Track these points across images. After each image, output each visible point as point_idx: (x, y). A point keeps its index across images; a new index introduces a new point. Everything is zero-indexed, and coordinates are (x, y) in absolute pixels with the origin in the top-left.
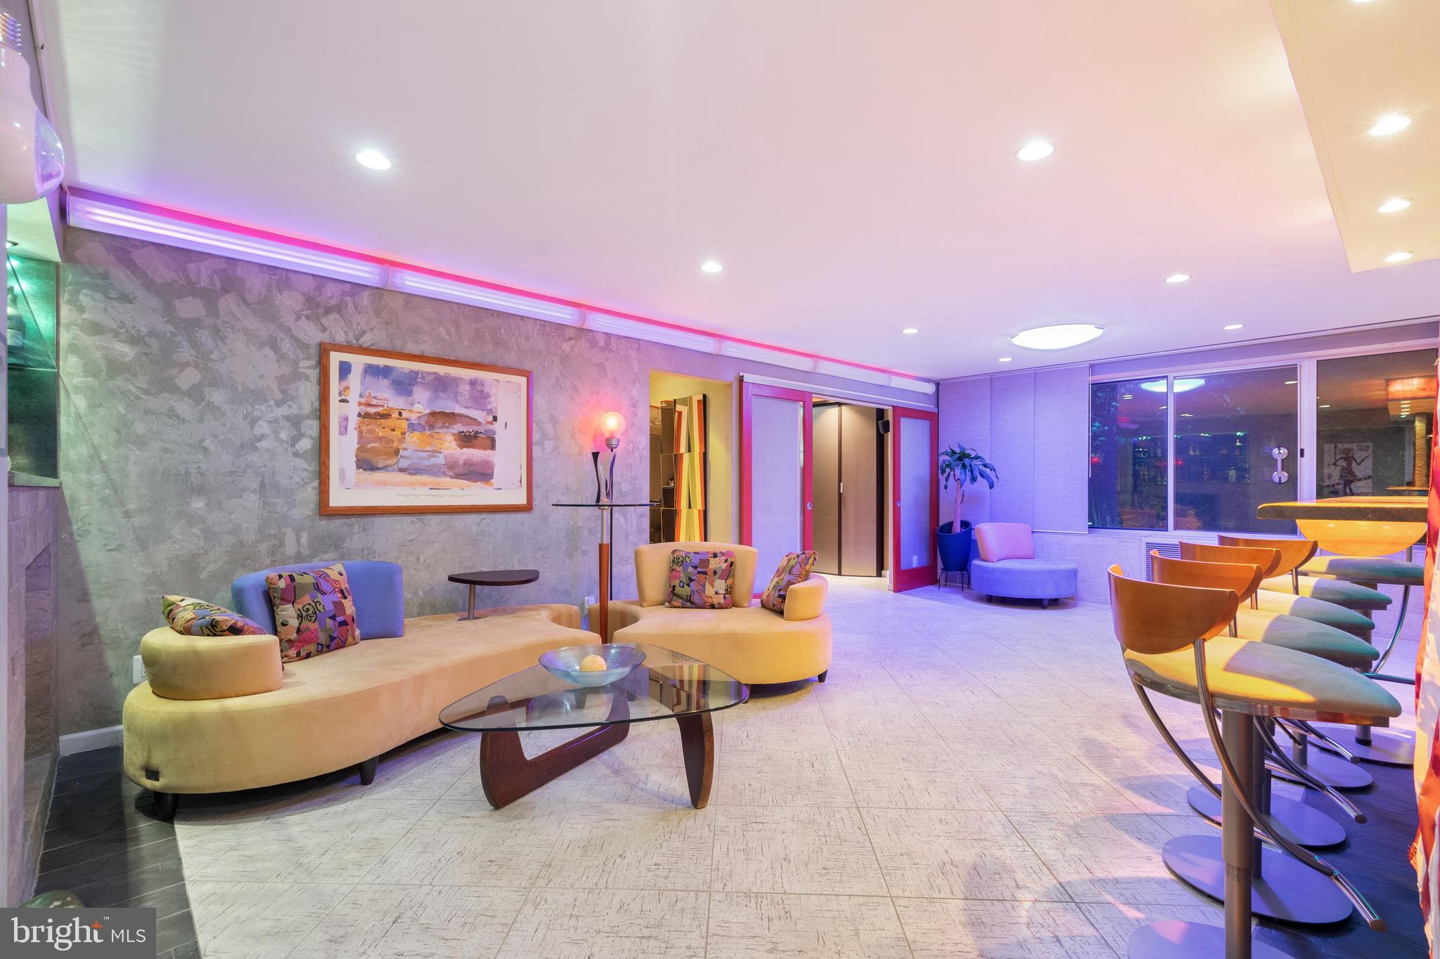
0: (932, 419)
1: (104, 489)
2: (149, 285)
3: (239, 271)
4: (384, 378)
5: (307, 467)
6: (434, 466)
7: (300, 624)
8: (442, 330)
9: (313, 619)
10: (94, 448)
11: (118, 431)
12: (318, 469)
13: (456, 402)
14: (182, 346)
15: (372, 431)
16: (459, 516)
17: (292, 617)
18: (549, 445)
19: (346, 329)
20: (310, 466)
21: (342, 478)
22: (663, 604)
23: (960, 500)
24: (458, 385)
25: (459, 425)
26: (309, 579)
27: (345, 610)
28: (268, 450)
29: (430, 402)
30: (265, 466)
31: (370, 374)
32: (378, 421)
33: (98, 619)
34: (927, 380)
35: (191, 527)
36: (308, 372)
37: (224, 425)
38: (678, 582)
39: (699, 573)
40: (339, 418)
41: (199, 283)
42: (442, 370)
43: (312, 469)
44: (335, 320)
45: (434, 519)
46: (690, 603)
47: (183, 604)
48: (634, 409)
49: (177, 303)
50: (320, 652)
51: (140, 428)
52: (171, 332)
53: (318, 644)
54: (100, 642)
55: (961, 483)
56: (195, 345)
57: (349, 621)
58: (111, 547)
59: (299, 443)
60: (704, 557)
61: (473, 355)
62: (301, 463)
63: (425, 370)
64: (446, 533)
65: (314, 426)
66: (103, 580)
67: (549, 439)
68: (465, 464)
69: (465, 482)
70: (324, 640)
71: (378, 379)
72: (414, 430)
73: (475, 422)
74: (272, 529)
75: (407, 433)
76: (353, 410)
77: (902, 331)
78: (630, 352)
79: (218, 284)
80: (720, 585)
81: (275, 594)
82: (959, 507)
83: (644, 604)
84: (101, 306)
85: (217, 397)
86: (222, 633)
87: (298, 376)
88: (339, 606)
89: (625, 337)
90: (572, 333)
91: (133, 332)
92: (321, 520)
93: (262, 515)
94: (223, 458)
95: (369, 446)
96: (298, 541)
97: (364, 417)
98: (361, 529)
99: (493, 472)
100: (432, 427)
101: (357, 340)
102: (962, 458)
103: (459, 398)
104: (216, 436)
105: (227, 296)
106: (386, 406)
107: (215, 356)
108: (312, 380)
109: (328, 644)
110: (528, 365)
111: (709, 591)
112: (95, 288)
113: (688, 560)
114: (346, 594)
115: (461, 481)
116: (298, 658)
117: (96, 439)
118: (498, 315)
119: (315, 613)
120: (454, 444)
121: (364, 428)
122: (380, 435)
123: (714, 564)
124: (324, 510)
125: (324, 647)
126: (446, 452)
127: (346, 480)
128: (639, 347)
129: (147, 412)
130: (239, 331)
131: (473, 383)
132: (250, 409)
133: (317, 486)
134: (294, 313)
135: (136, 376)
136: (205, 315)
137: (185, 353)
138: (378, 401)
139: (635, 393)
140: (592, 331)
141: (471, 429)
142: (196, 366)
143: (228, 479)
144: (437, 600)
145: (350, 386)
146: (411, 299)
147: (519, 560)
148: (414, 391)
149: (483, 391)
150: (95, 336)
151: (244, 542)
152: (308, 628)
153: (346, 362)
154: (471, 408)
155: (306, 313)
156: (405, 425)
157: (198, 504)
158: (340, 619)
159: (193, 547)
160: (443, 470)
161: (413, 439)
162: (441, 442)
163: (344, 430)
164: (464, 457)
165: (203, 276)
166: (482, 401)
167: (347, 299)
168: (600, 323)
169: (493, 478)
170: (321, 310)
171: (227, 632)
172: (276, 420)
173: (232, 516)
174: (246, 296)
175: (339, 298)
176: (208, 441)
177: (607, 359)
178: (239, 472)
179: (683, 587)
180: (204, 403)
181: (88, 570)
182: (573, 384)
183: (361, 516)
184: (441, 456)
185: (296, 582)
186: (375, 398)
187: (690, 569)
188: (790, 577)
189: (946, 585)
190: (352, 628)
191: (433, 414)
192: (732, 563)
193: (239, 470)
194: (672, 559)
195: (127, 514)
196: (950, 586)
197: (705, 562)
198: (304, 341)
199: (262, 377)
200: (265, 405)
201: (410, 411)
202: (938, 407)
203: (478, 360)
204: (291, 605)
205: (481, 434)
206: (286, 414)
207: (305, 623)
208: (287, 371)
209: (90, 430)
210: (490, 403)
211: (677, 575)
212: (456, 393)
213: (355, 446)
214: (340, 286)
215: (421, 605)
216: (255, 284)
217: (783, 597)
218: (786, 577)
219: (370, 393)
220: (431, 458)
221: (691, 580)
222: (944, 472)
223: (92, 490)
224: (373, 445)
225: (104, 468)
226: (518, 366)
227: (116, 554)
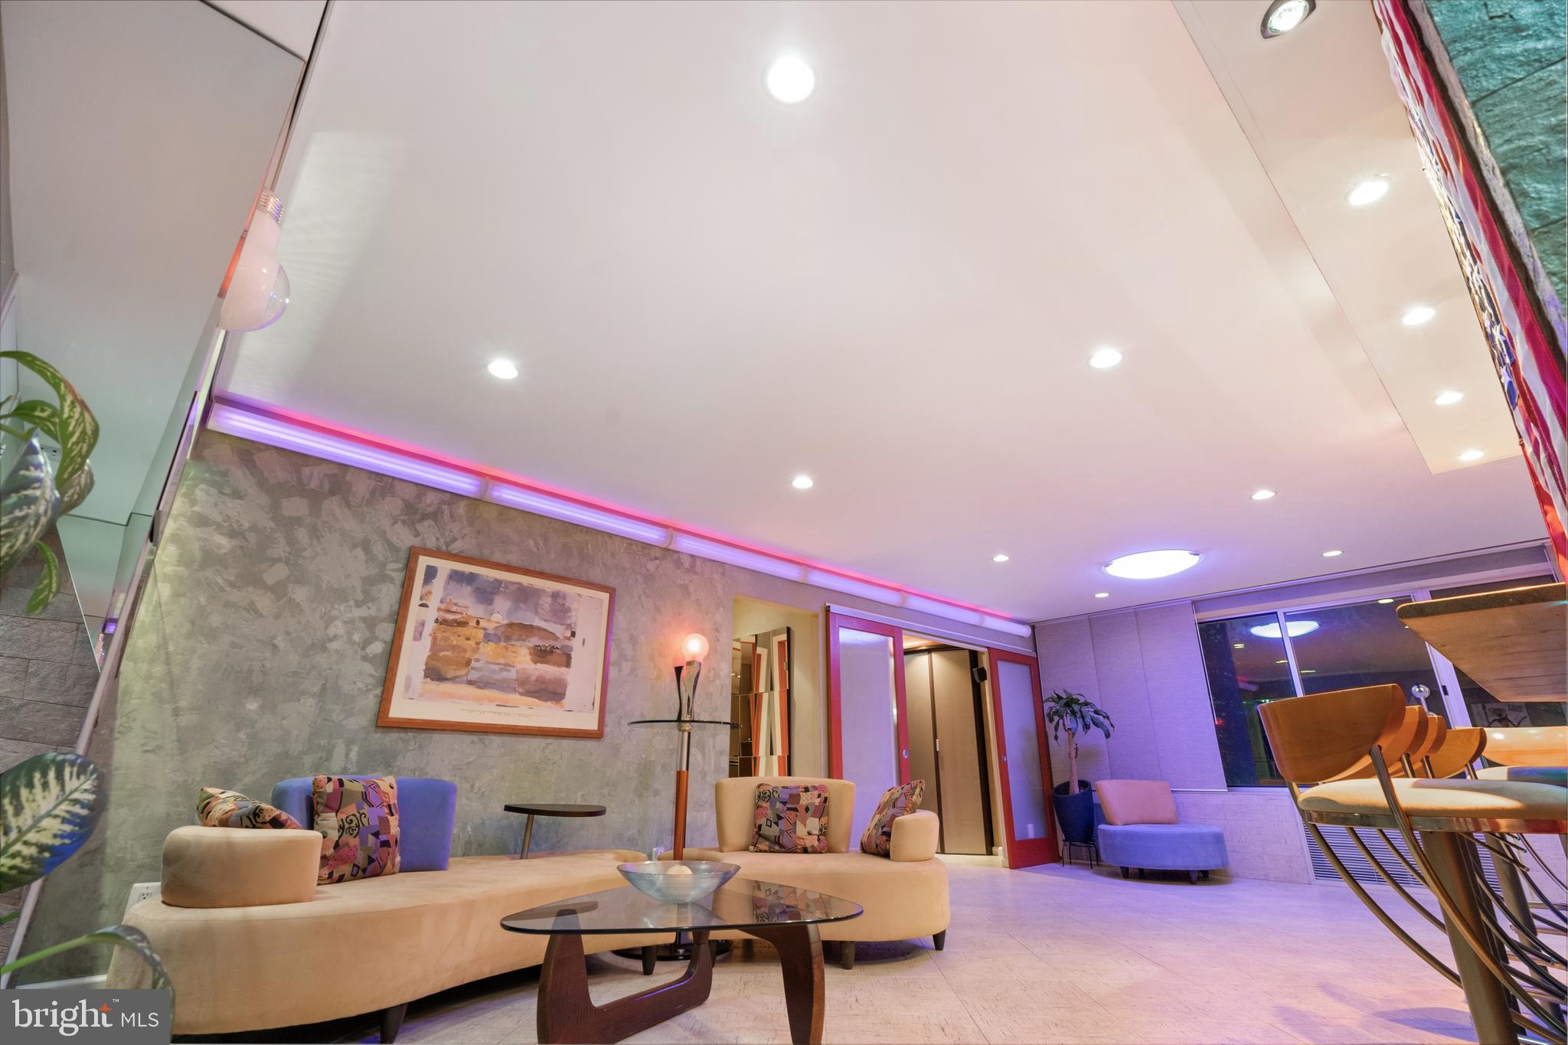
0: (1031, 663)
1: (161, 682)
2: (262, 484)
3: (349, 477)
4: (468, 584)
5: (373, 672)
6: (504, 680)
7: (340, 837)
8: (531, 543)
9: (355, 832)
10: (165, 638)
11: (193, 623)
12: (384, 675)
13: (536, 614)
14: (279, 542)
15: (447, 639)
16: (523, 739)
17: (332, 828)
18: (626, 666)
19: (439, 536)
20: (376, 671)
21: (408, 686)
22: (746, 849)
23: (1074, 753)
24: (539, 596)
25: (536, 638)
26: (358, 787)
27: (389, 829)
28: (337, 652)
29: (510, 613)
30: (331, 669)
31: (454, 580)
32: (456, 628)
33: (109, 833)
34: (1022, 622)
35: (238, 730)
36: (394, 574)
37: (300, 623)
38: (764, 820)
39: (789, 809)
40: (416, 622)
41: (310, 484)
42: (526, 580)
43: (377, 675)
44: (429, 526)
45: (497, 740)
46: (778, 846)
47: (223, 796)
48: (717, 634)
49: (285, 502)
50: (354, 877)
51: (215, 620)
52: (271, 529)
53: (355, 865)
54: (102, 863)
55: (1071, 732)
56: (291, 541)
57: (392, 843)
58: (149, 748)
59: (371, 646)
60: (795, 792)
61: (557, 568)
62: (368, 668)
63: (509, 579)
64: (507, 758)
65: (389, 630)
66: (129, 787)
67: (627, 660)
68: (536, 681)
69: (536, 700)
70: (361, 861)
71: (462, 586)
72: (489, 641)
73: (554, 637)
74: (323, 739)
75: (482, 643)
76: (431, 615)
77: (992, 559)
78: (715, 576)
79: (327, 487)
80: (814, 824)
81: (319, 800)
82: (1074, 762)
83: (724, 849)
84: (213, 500)
85: (300, 594)
86: (263, 825)
87: (383, 578)
88: (384, 822)
89: (710, 560)
90: (658, 553)
91: (235, 526)
92: (376, 732)
93: (316, 722)
94: (290, 658)
95: (441, 655)
96: (347, 755)
97: (441, 624)
98: (417, 746)
99: (565, 691)
100: (508, 638)
101: (447, 545)
102: (1070, 704)
103: (539, 610)
104: (288, 634)
105: (333, 498)
106: (464, 613)
107: (307, 554)
108: (396, 582)
109: (365, 867)
110: (612, 582)
111: (801, 830)
112: (212, 484)
113: (776, 795)
114: (394, 811)
115: (530, 699)
116: (329, 881)
117: (169, 629)
118: (587, 531)
119: (358, 827)
120: (528, 658)
121: (439, 635)
122: (455, 643)
123: (805, 799)
124: (383, 722)
125: (360, 871)
126: (519, 666)
127: (411, 689)
128: (724, 571)
129: (228, 605)
130: (336, 532)
131: (555, 596)
132: (329, 607)
133: (380, 694)
134: (392, 517)
135: (226, 568)
136: (307, 514)
137: (280, 549)
138: (458, 608)
139: (718, 617)
140: (678, 552)
141: (547, 643)
142: (287, 562)
143: (290, 680)
144: (487, 839)
145: (433, 591)
146: (507, 511)
147: (582, 796)
148: (495, 600)
149: (564, 605)
150: (199, 527)
151: (290, 753)
152: (347, 844)
153: (433, 567)
154: (551, 621)
155: (402, 518)
156: (481, 634)
157: (252, 705)
158: (383, 837)
159: (234, 753)
160: (512, 686)
161: (488, 649)
162: (515, 655)
163: (418, 636)
164: (537, 674)
165: (314, 477)
166: (562, 614)
167: (445, 507)
168: (688, 545)
169: (564, 698)
170: (418, 516)
171: (268, 824)
172: (352, 621)
173: (284, 722)
174: (349, 499)
175: (436, 506)
176: (279, 639)
177: (691, 581)
178: (303, 673)
179: (770, 826)
180: (284, 599)
181: (116, 772)
182: (655, 604)
183: (420, 731)
184: (513, 670)
185: (345, 787)
186: (456, 605)
187: (779, 805)
188: (894, 811)
189: (1071, 862)
190: (394, 851)
191: (511, 625)
192: (826, 799)
193: (302, 671)
194: (757, 793)
195: (176, 712)
196: (1076, 864)
197: (796, 798)
198: (396, 544)
199: (348, 576)
200: (344, 604)
201: (488, 620)
202: (1036, 651)
203: (563, 573)
204: (334, 814)
205: (557, 650)
206: (363, 615)
207: (346, 837)
208: (374, 572)
209: (165, 620)
210: (570, 617)
211: (764, 812)
212: (537, 605)
213: (427, 653)
214: (440, 496)
215: (468, 843)
216: (361, 488)
217: (888, 835)
218: (890, 811)
219: (451, 599)
220: (502, 672)
221: (780, 818)
222: (1051, 720)
223: (148, 683)
224: (445, 653)
225: (168, 662)
226: (602, 583)
227: (151, 757)
